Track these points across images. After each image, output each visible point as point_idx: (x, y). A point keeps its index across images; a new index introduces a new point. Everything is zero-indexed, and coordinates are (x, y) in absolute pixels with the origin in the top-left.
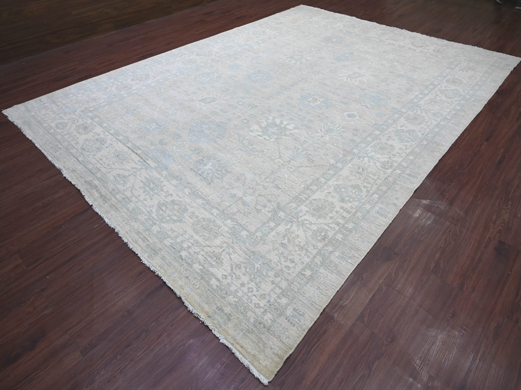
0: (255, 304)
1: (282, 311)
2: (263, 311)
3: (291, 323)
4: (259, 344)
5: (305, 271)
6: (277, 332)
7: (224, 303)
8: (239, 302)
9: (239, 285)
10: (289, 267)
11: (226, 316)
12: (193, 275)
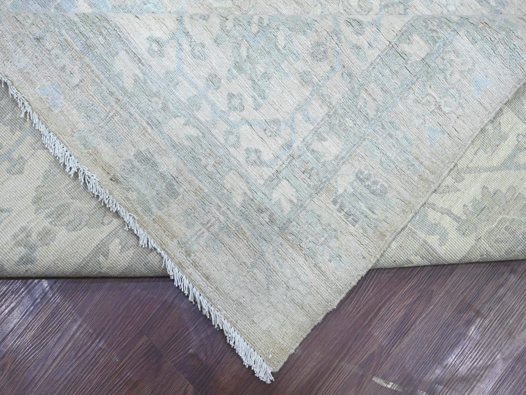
0: (247, 150)
1: (324, 180)
2: (270, 177)
3: (348, 214)
4: (256, 271)
5: (410, 43)
6: (307, 238)
7: (159, 142)
8: (201, 139)
9: (201, 84)
10: (359, 23)
11: (164, 182)
12: (57, 30)
